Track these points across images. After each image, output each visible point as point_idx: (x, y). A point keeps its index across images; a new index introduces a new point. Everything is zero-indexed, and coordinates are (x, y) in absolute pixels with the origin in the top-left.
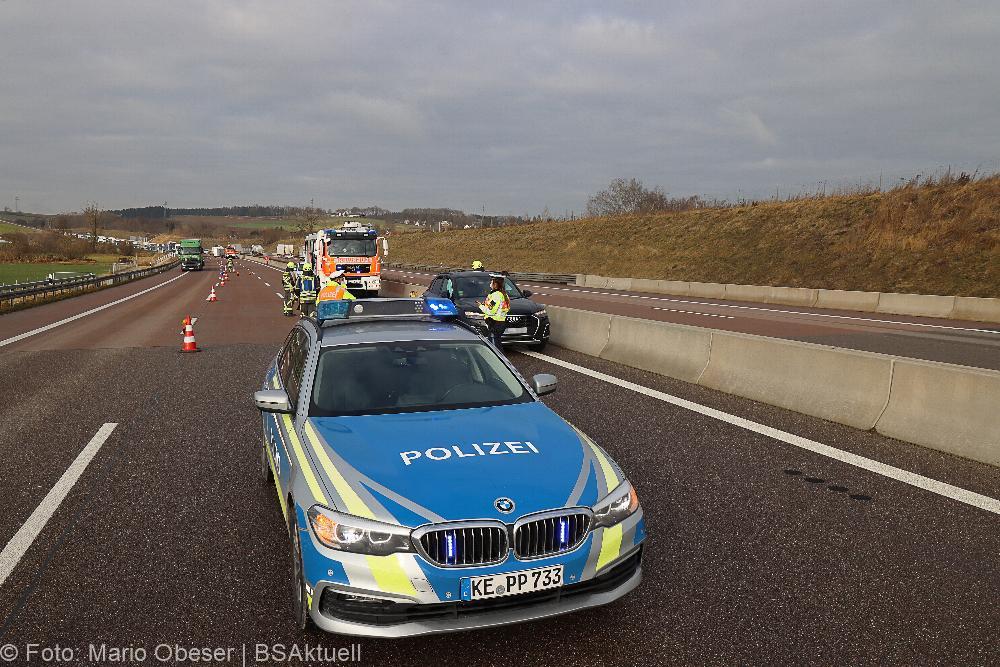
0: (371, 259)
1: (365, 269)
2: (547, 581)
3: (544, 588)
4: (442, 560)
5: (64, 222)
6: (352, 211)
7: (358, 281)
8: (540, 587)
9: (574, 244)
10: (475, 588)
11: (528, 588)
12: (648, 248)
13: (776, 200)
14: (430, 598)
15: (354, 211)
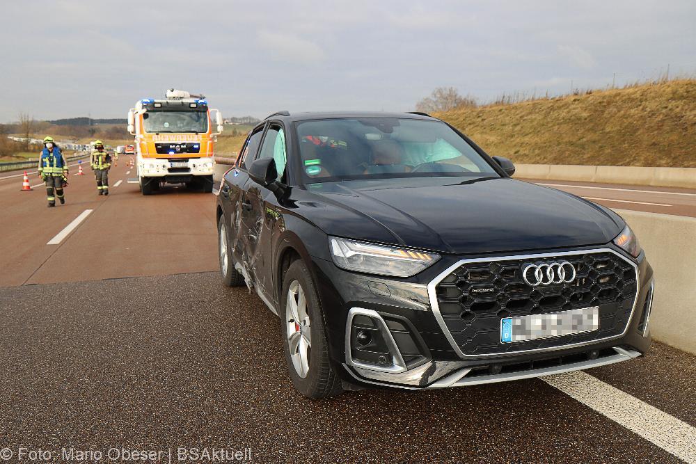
0: (200, 136)
6: (232, 119)
7: (183, 165)
12: (485, 136)
13: (613, 87)
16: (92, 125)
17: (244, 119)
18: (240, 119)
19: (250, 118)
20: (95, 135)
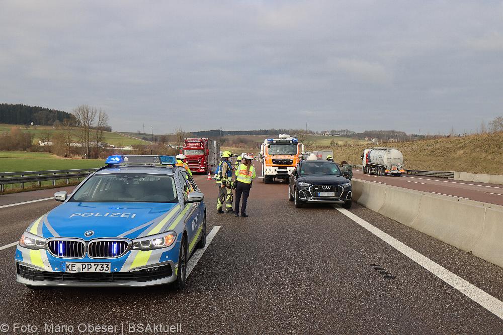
0: (293, 156)
1: (289, 162)
2: (102, 269)
3: (100, 272)
4: (57, 254)
5: (164, 139)
6: (331, 132)
7: (285, 170)
8: (98, 271)
9: (461, 152)
10: (68, 267)
11: (92, 270)
14: (49, 269)
15: (333, 132)
16: (222, 135)
17: (342, 131)
18: (339, 132)
19: (347, 131)
20: (225, 144)
